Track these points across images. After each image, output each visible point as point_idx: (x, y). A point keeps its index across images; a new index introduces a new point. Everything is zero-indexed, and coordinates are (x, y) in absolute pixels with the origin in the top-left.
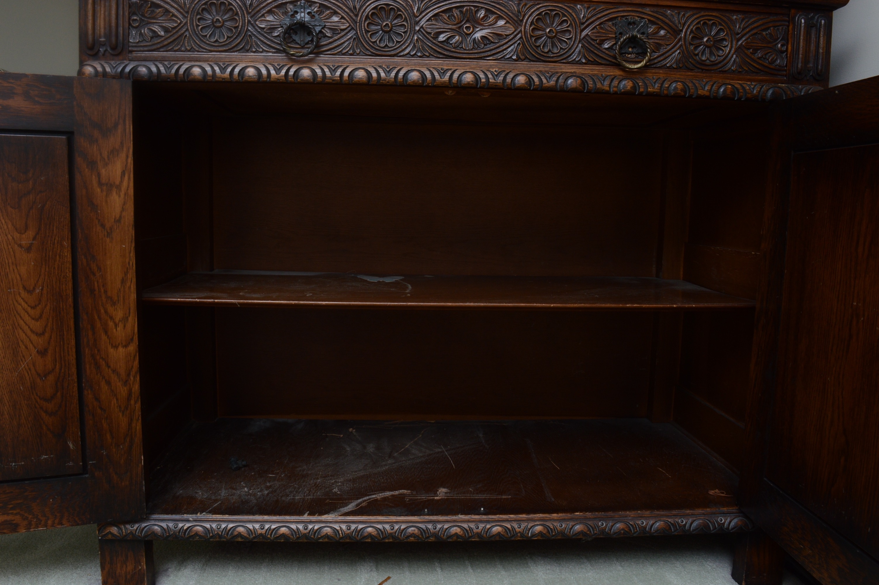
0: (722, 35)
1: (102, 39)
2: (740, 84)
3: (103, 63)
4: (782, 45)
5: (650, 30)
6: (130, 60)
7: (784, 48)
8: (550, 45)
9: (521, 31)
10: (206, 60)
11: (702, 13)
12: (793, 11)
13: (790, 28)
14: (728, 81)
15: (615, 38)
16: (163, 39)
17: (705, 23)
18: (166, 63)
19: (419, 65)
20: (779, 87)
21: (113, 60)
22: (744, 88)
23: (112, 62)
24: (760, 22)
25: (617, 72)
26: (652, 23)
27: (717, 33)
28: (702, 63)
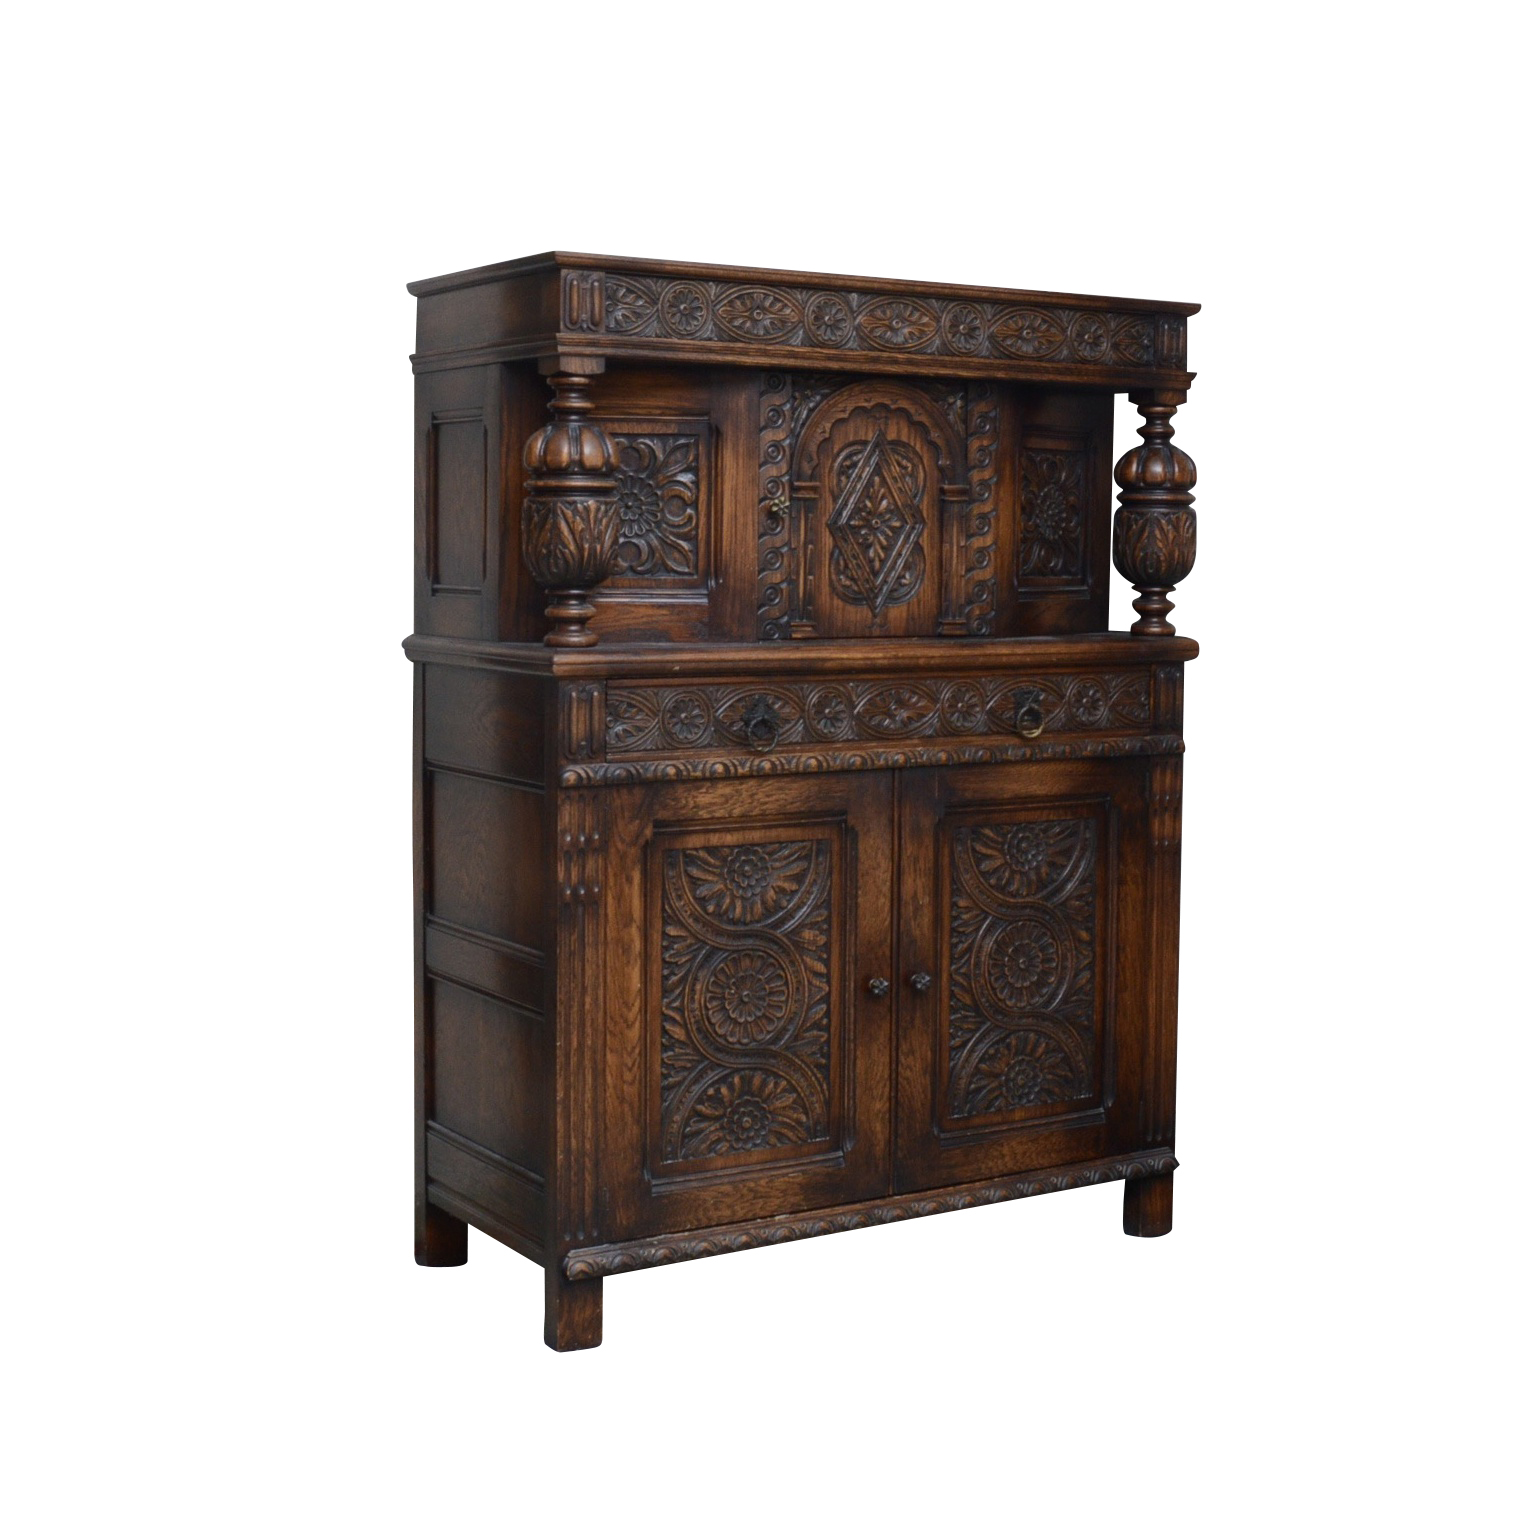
0: (1098, 695)
1: (583, 743)
2: (1115, 742)
3: (584, 766)
4: (1145, 699)
5: (1041, 698)
6: (609, 762)
7: (1146, 702)
8: (961, 719)
9: (938, 709)
10: (678, 758)
11: (1082, 677)
12: (1154, 667)
13: (1152, 683)
14: (1104, 740)
15: (1014, 708)
16: (637, 738)
17: (1084, 686)
18: (643, 763)
19: (858, 749)
20: (1145, 741)
21: (592, 763)
22: (1118, 745)
23: (593, 766)
24: (1128, 680)
25: (1015, 741)
26: (1043, 690)
27: (1094, 694)
28: (1082, 724)
